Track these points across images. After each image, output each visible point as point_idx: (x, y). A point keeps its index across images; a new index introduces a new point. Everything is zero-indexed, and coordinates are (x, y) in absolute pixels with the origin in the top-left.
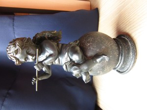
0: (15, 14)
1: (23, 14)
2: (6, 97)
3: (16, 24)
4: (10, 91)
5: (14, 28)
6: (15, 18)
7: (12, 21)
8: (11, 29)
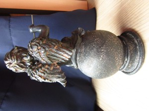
0: (11, 15)
1: (19, 15)
2: (3, 99)
3: (12, 25)
4: (8, 94)
5: (10, 30)
6: (11, 19)
7: (8, 22)
8: (7, 30)
